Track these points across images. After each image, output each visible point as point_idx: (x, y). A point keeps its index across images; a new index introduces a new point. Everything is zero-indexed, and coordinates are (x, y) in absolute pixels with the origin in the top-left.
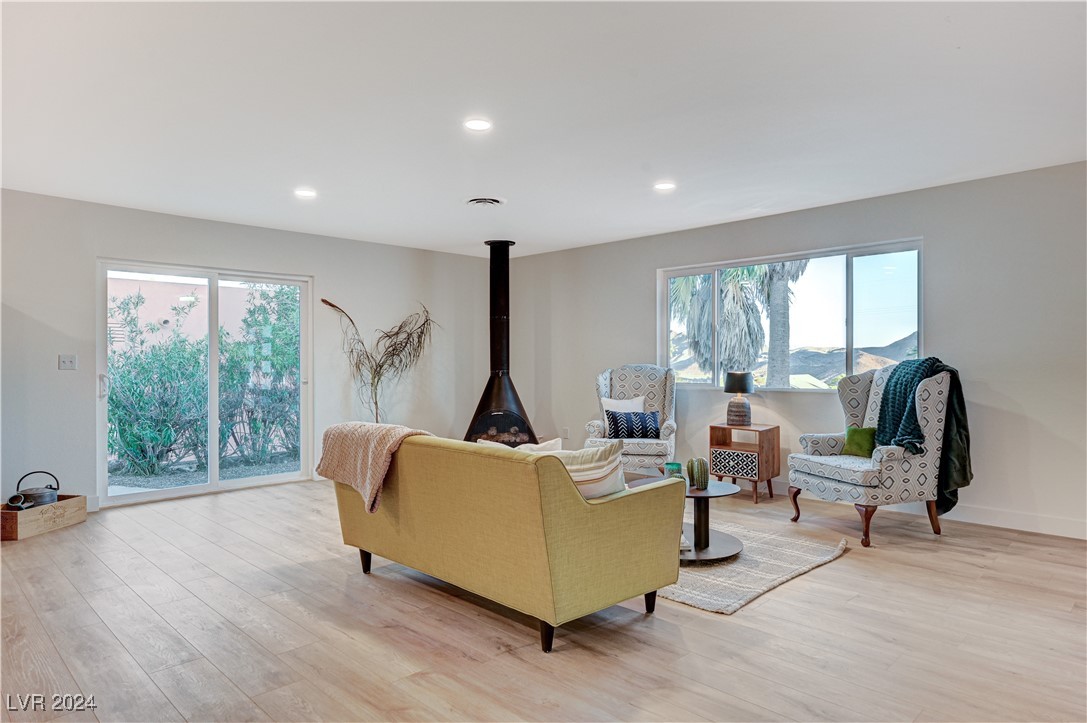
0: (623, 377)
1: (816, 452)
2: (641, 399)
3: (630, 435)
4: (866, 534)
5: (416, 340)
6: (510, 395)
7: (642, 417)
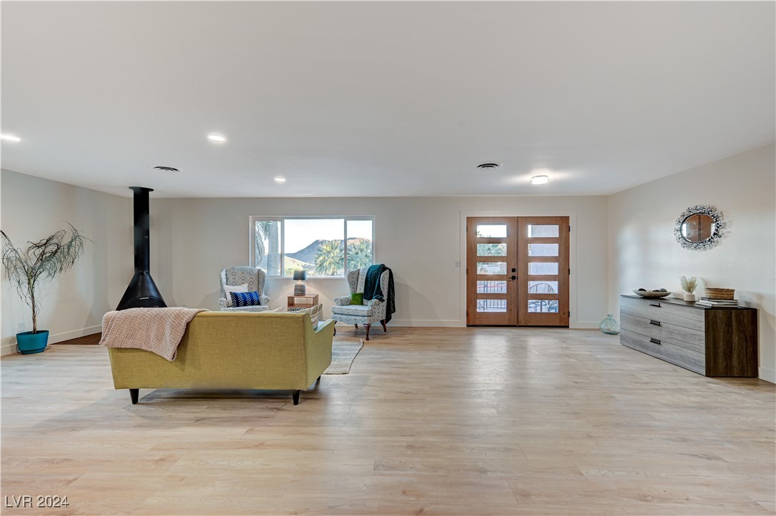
0: (234, 274)
1: (342, 305)
2: (246, 285)
3: (245, 304)
4: (367, 336)
5: (66, 250)
6: (151, 286)
7: (249, 294)
